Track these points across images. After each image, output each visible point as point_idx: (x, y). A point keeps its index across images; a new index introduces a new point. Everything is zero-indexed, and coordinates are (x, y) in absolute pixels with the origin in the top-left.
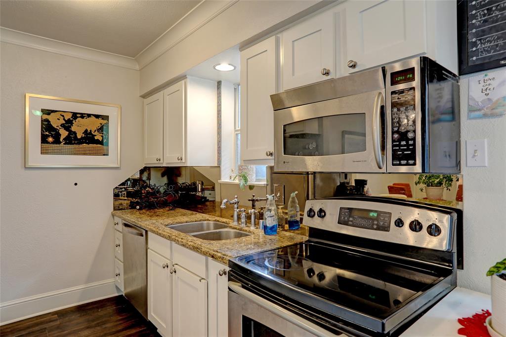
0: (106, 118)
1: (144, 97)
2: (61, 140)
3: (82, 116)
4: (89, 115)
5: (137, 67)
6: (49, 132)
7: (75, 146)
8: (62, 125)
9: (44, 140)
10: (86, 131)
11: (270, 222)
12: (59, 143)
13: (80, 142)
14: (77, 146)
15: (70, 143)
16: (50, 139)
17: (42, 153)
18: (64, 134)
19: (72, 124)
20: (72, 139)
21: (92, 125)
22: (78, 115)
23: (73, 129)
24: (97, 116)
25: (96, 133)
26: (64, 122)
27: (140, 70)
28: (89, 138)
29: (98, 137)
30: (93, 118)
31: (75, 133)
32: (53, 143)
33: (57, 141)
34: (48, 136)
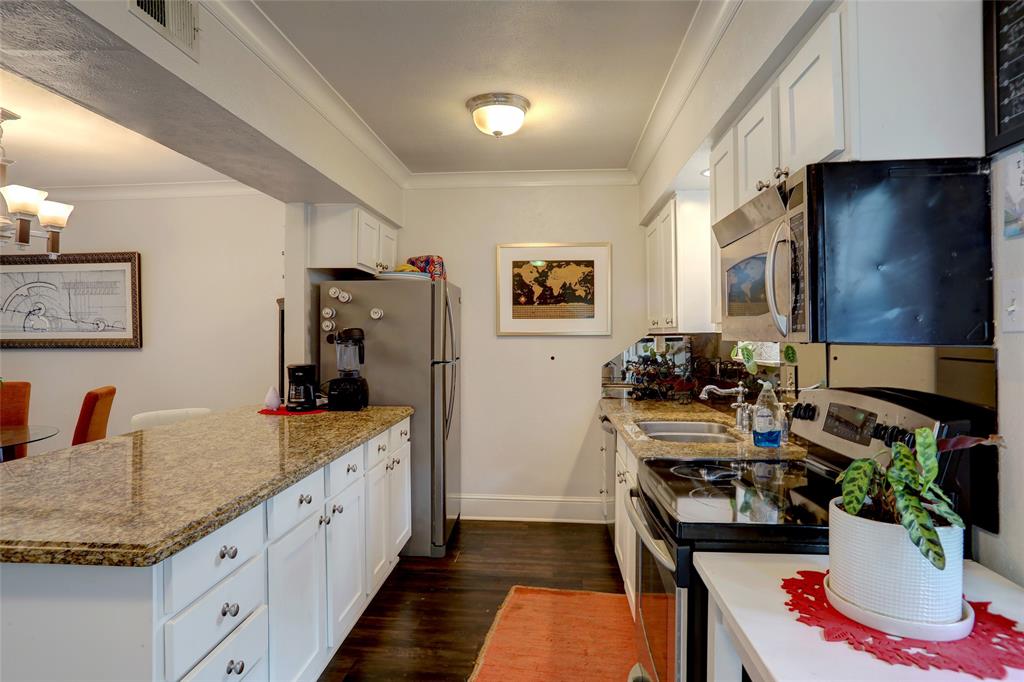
0: (590, 264)
1: (646, 223)
2: (535, 299)
3: (560, 264)
4: (568, 263)
5: (635, 181)
6: (522, 290)
7: (551, 306)
8: (536, 280)
9: (516, 302)
10: (565, 284)
11: (762, 425)
12: (532, 303)
13: (559, 299)
14: (554, 306)
15: (545, 303)
16: (523, 299)
17: (514, 317)
18: (538, 290)
19: (547, 277)
20: (548, 297)
21: (572, 276)
22: (555, 264)
23: (549, 283)
24: (578, 263)
25: (578, 286)
26: (538, 275)
27: (639, 184)
28: (567, 295)
29: (581, 292)
30: (573, 265)
31: (551, 289)
32: (526, 303)
33: (530, 302)
34: (520, 295)
